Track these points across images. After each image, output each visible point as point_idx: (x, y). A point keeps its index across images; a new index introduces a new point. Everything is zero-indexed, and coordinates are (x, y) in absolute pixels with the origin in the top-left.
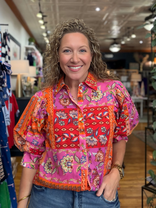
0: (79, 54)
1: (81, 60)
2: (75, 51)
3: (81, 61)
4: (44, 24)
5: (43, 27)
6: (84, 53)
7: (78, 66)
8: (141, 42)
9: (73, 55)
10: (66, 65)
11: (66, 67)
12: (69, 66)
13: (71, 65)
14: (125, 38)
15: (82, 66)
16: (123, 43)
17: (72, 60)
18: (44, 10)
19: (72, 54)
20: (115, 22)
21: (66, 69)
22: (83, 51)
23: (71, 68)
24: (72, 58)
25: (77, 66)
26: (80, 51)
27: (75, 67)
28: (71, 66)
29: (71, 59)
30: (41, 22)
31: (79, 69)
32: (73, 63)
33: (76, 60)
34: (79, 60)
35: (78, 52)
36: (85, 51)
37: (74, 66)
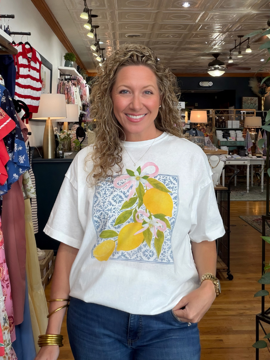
0: (142, 96)
1: (145, 106)
2: (137, 93)
3: (144, 108)
4: (92, 31)
5: (91, 36)
6: (150, 95)
7: (141, 115)
8: (262, 60)
9: (134, 98)
10: (122, 112)
11: (122, 115)
12: (126, 114)
13: (130, 112)
14: (235, 53)
15: (146, 114)
16: (231, 62)
17: (131, 106)
18: (92, 5)
19: (132, 97)
20: (217, 27)
21: (122, 117)
22: (147, 92)
23: (130, 116)
24: (132, 103)
25: (139, 115)
26: (143, 93)
27: (136, 116)
28: (129, 114)
29: (130, 104)
30: (88, 27)
31: (141, 119)
32: (133, 110)
33: (137, 107)
34: (142, 106)
35: (141, 94)
36: (152, 93)
37: (133, 115)
